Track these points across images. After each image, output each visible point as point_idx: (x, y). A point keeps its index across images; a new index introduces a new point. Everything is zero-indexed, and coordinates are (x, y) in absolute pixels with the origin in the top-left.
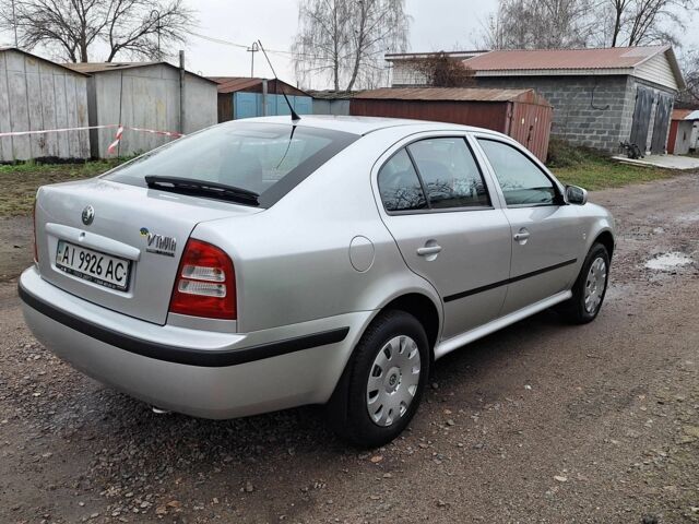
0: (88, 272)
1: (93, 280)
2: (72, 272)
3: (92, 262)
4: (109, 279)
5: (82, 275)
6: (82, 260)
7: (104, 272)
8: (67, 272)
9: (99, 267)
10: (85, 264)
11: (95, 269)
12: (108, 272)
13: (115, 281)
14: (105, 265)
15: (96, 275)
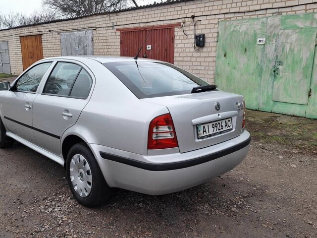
0: (218, 131)
1: (221, 133)
2: (210, 136)
3: (218, 126)
4: (227, 129)
5: (216, 134)
6: (214, 128)
7: (224, 127)
8: (207, 137)
9: (222, 126)
10: (215, 128)
11: (220, 128)
12: (226, 126)
13: (229, 128)
14: (223, 124)
15: (221, 130)
